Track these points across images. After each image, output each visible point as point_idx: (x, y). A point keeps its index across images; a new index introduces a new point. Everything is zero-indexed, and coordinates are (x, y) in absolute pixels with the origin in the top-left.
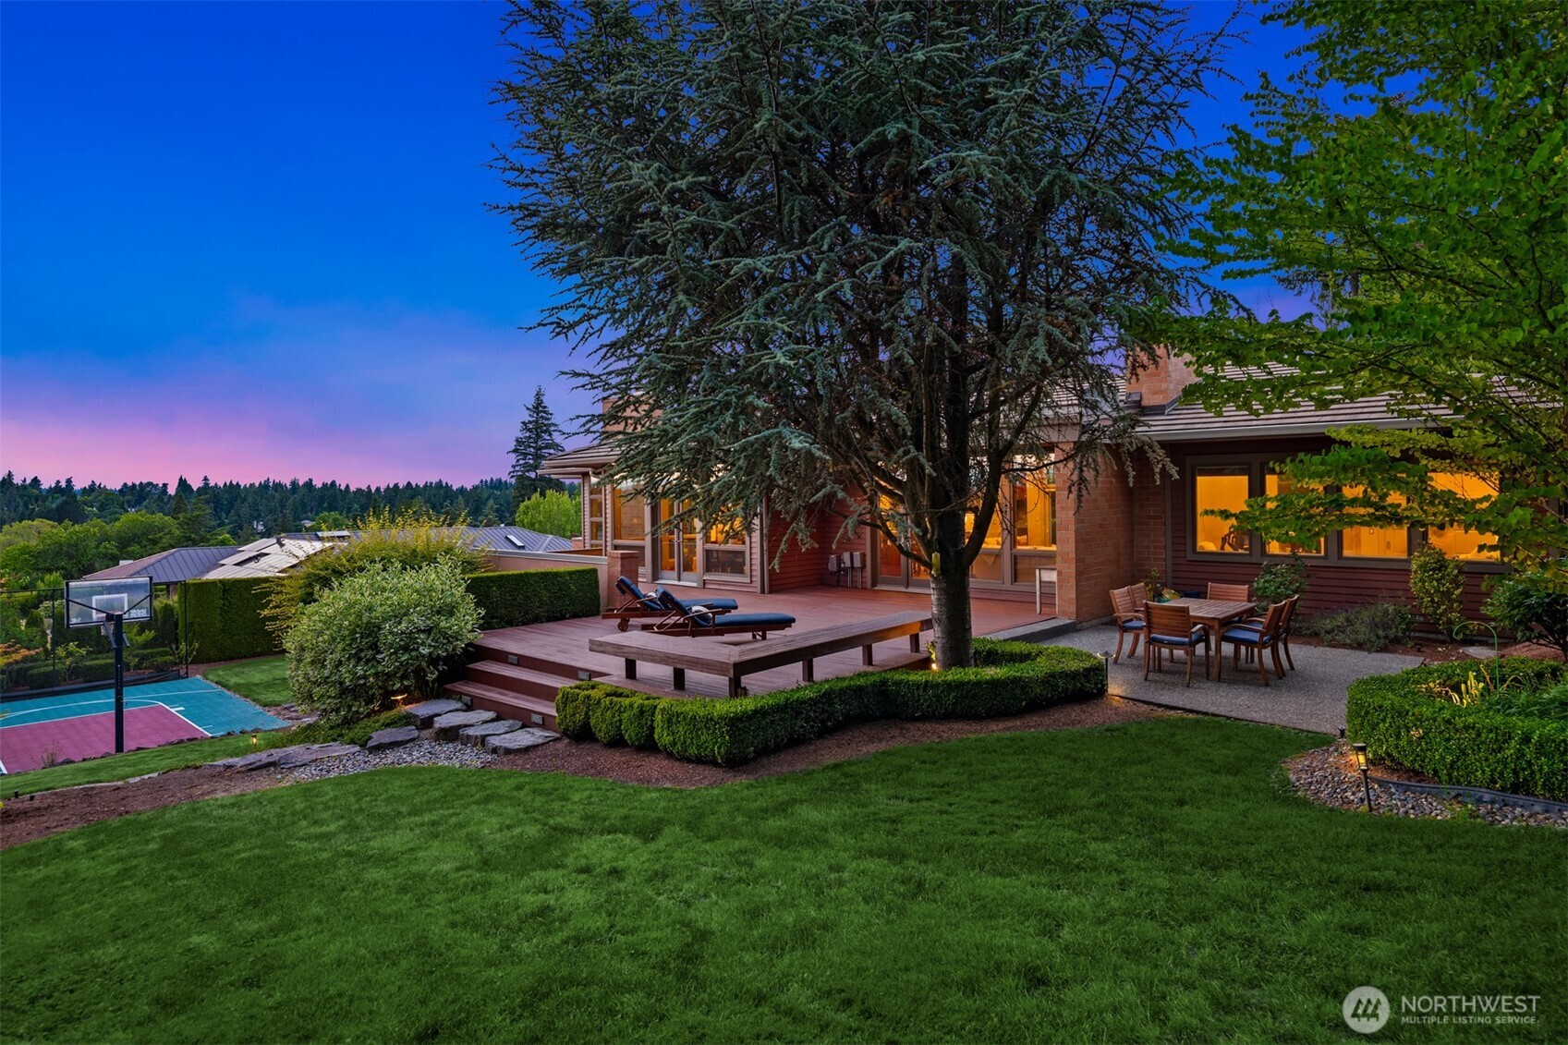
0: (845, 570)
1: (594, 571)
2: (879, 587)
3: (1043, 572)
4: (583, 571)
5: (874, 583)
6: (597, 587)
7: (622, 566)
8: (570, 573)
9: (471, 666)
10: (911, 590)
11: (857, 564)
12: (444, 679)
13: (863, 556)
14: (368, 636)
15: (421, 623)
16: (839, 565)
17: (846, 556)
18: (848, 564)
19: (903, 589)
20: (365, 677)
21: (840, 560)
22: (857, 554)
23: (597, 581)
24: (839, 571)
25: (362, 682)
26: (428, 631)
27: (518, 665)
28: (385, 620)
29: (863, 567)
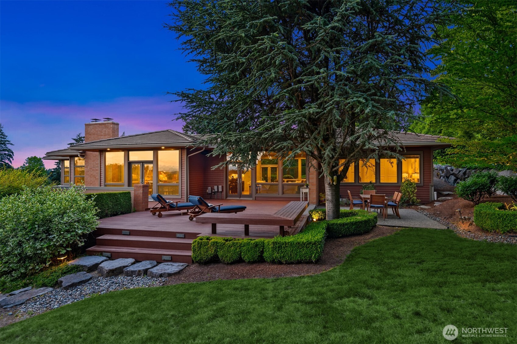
0: (215, 192)
1: (129, 193)
2: (228, 198)
3: (303, 189)
4: (125, 193)
5: (226, 197)
6: (131, 200)
7: (143, 190)
8: (120, 194)
9: (100, 238)
10: (241, 199)
11: (220, 190)
12: (88, 245)
13: (222, 187)
14: (43, 226)
15: (75, 218)
16: (212, 191)
17: (216, 187)
18: (216, 190)
19: (238, 199)
20: (41, 249)
21: (212, 189)
22: (220, 187)
23: (131, 198)
24: (212, 193)
25: (39, 252)
26: (78, 222)
27: (130, 235)
28: (55, 216)
29: (223, 190)
